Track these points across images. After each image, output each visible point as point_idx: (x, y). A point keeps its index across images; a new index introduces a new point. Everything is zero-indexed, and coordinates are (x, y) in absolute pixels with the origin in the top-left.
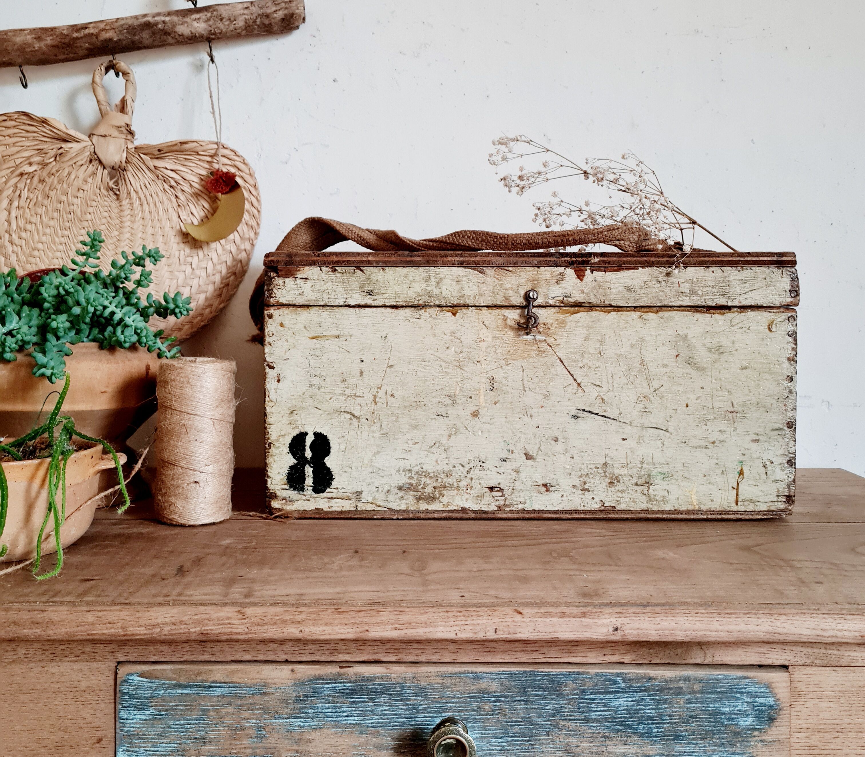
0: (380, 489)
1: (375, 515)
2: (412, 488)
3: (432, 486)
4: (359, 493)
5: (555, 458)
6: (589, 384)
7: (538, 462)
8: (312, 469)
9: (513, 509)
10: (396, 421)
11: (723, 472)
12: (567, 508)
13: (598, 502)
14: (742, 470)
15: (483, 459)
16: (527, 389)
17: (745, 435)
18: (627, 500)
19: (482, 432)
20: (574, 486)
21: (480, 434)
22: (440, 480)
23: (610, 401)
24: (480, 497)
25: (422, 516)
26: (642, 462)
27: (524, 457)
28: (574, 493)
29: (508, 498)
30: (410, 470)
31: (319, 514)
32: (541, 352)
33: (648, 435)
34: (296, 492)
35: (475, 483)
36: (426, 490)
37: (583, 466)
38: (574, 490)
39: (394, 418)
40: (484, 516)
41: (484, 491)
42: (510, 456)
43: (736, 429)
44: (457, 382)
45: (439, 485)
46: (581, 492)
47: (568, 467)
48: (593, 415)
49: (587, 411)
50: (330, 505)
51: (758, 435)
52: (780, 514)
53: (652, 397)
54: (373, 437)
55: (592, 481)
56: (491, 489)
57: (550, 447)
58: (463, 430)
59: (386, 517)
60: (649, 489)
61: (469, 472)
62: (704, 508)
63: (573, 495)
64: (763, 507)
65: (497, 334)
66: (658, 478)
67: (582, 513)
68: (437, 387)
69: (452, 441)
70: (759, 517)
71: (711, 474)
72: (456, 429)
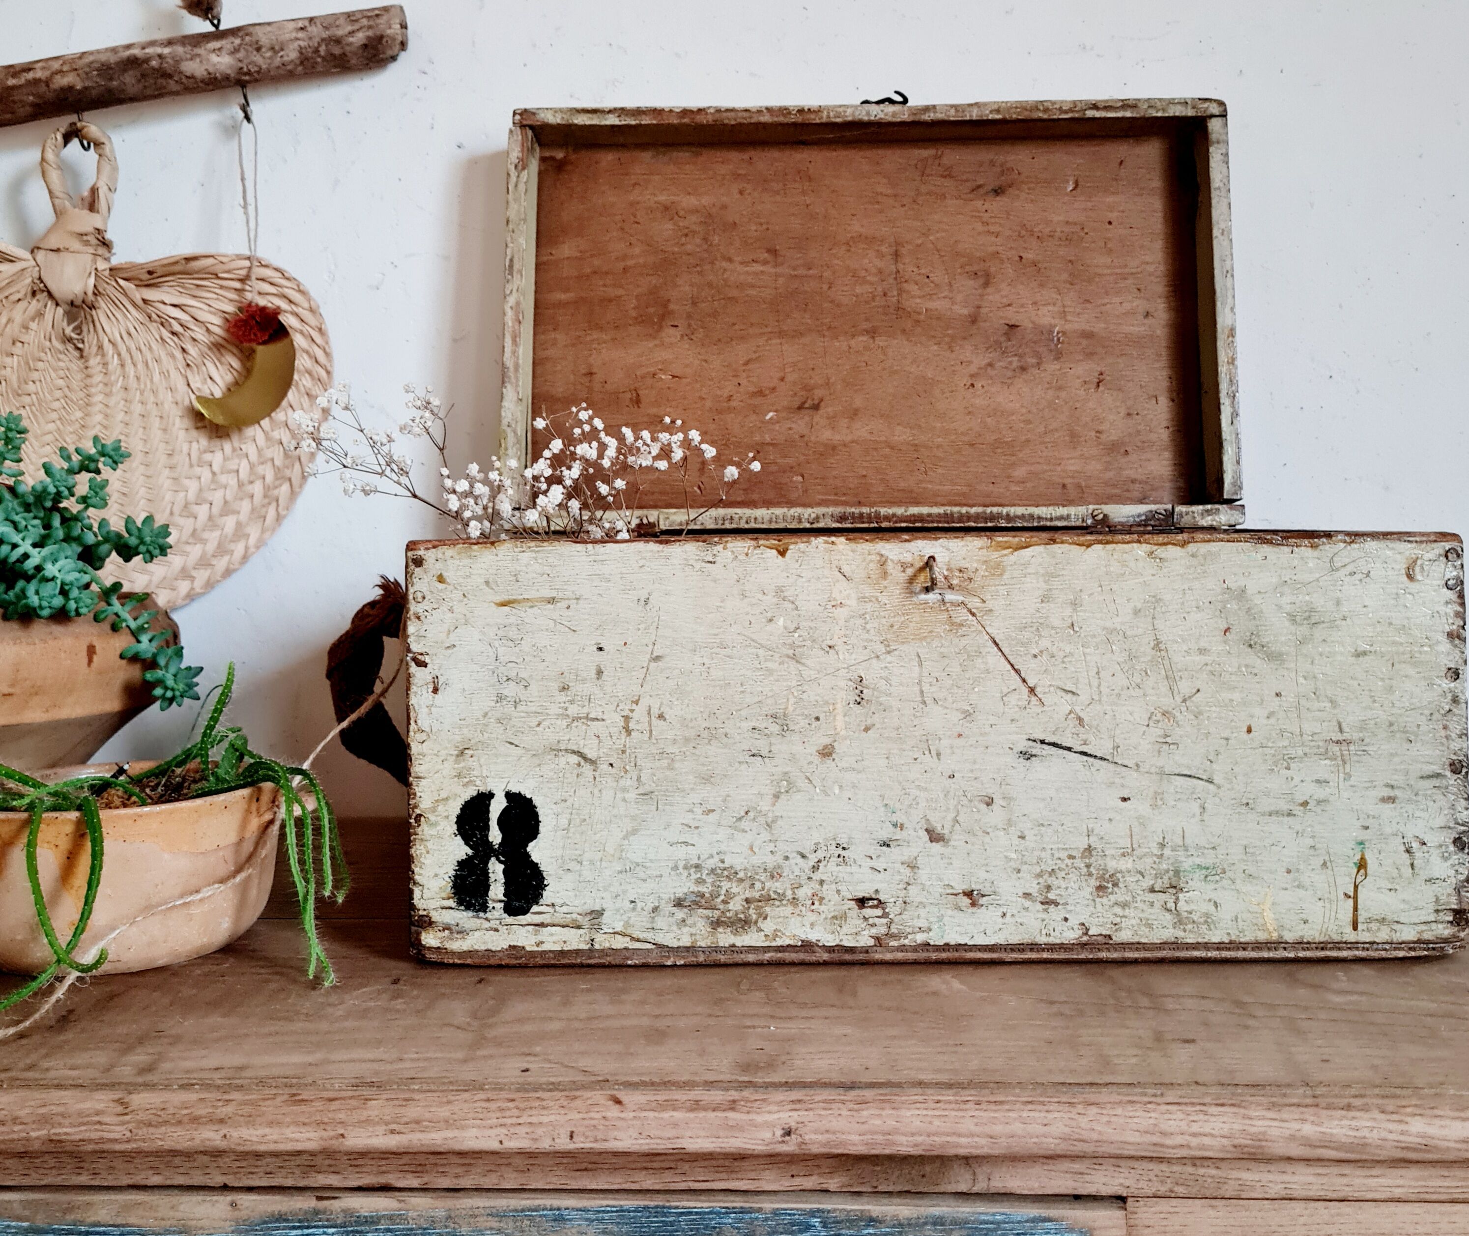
0: (640, 905)
1: (628, 959)
2: (703, 901)
3: (744, 897)
4: (596, 914)
5: (987, 839)
6: (1052, 689)
7: (954, 847)
8: (502, 867)
9: (906, 942)
10: (670, 768)
11: (1324, 864)
12: (1015, 940)
13: (1076, 927)
14: (1363, 859)
15: (844, 842)
16: (929, 701)
17: (1367, 788)
18: (1134, 922)
19: (841, 787)
20: (1027, 895)
21: (837, 791)
22: (758, 885)
23: (1095, 723)
24: (840, 918)
25: (723, 958)
26: (1162, 846)
27: (926, 837)
28: (1026, 909)
29: (896, 919)
30: (697, 866)
31: (516, 958)
32: (955, 626)
33: (1172, 790)
34: (470, 914)
35: (828, 891)
36: (731, 906)
37: (1043, 854)
38: (1027, 903)
39: (665, 763)
40: (847, 957)
41: (846, 907)
42: (898, 834)
43: (1348, 777)
44: (789, 688)
45: (757, 895)
46: (1040, 907)
47: (1013, 856)
48: (1061, 751)
49: (1049, 744)
50: (540, 938)
51: (1392, 787)
52: (1442, 948)
53: (1178, 714)
54: (624, 800)
55: (1063, 885)
56: (862, 902)
57: (977, 816)
58: (802, 783)
59: (651, 961)
60: (1177, 899)
61: (815, 868)
62: (1289, 937)
63: (1024, 913)
64: (1409, 934)
65: (868, 591)
66: (1196, 876)
67: (1043, 950)
68: (749, 700)
69: (781, 807)
70: (1401, 954)
71: (1302, 867)
72: (789, 783)
